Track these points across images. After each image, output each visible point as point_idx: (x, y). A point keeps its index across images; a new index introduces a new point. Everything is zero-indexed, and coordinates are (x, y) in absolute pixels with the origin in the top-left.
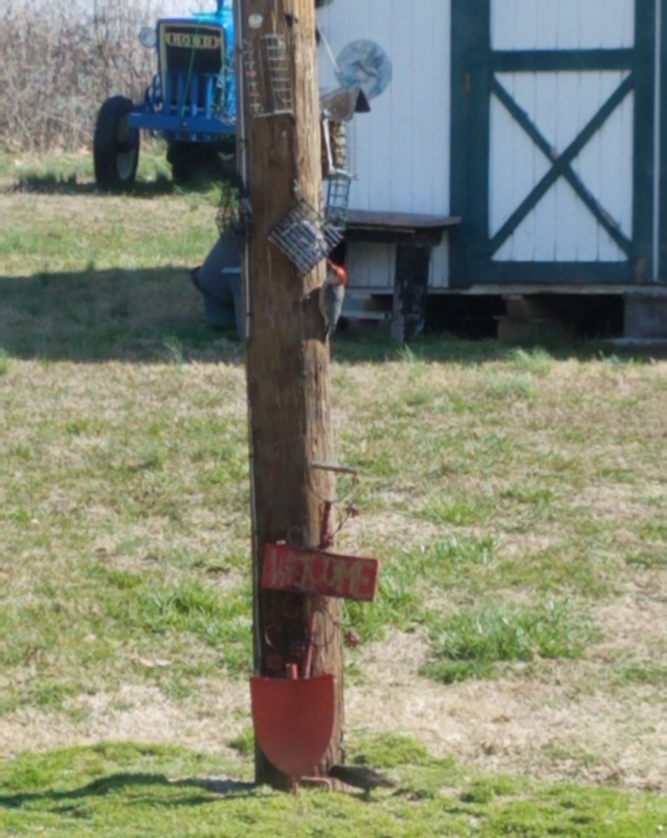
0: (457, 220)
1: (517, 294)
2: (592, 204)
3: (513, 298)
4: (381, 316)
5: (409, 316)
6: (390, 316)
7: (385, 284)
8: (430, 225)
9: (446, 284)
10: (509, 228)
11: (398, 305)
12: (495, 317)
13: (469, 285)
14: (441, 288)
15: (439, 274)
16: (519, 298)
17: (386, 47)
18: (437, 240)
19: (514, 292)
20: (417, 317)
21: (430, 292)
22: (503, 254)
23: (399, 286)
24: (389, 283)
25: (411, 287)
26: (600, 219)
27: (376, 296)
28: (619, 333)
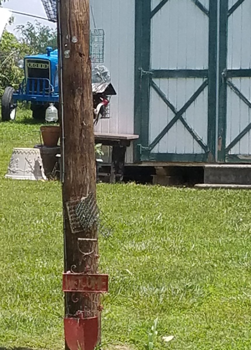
0: (137, 137)
2: (191, 131)
3: (158, 168)
4: (106, 174)
5: (117, 175)
6: (110, 174)
7: (107, 162)
9: (132, 162)
10: (157, 140)
11: (113, 171)
12: (152, 175)
13: (141, 163)
14: (131, 164)
15: (129, 159)
16: (161, 168)
18: (129, 146)
19: (159, 165)
20: (120, 175)
21: (125, 165)
22: (155, 150)
23: (113, 163)
24: (109, 161)
25: (118, 163)
26: (195, 137)
27: (103, 167)
28: (202, 182)
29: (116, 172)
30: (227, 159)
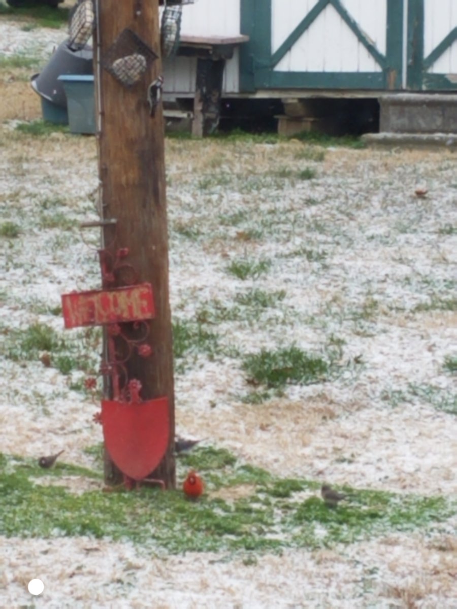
0: (246, 38)
1: (293, 99)
2: (354, 27)
3: (290, 101)
4: (184, 115)
5: (208, 115)
6: (192, 116)
7: (187, 90)
8: (225, 42)
9: (236, 90)
10: (287, 46)
11: (198, 107)
12: (276, 117)
13: (255, 91)
14: (233, 93)
15: (231, 83)
16: (295, 101)
18: (230, 56)
19: (291, 98)
20: (213, 116)
21: (224, 96)
22: (283, 66)
23: (199, 91)
24: (190, 89)
25: (209, 92)
26: (362, 38)
27: (179, 100)
28: (376, 130)
29: (203, 111)
30: (427, 82)
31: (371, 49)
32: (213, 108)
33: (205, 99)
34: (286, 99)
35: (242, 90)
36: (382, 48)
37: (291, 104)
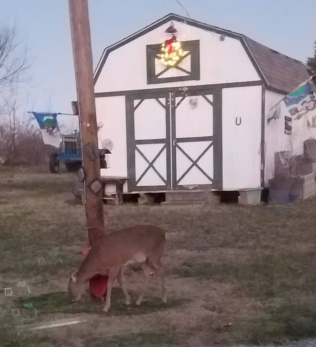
0: (129, 178)
1: (142, 193)
2: (158, 173)
5: (119, 199)
6: (115, 199)
8: (123, 179)
10: (140, 179)
11: (117, 196)
12: (138, 198)
13: (131, 192)
14: (126, 192)
15: (125, 190)
16: (143, 194)
17: (112, 140)
18: (125, 182)
20: (121, 199)
23: (117, 192)
24: (115, 192)
25: (120, 192)
27: (112, 195)
28: (164, 201)
29: (118, 197)
30: (178, 187)
31: (163, 179)
32: (121, 197)
33: (118, 194)
34: (140, 193)
35: (128, 191)
36: (166, 179)
37: (142, 195)
